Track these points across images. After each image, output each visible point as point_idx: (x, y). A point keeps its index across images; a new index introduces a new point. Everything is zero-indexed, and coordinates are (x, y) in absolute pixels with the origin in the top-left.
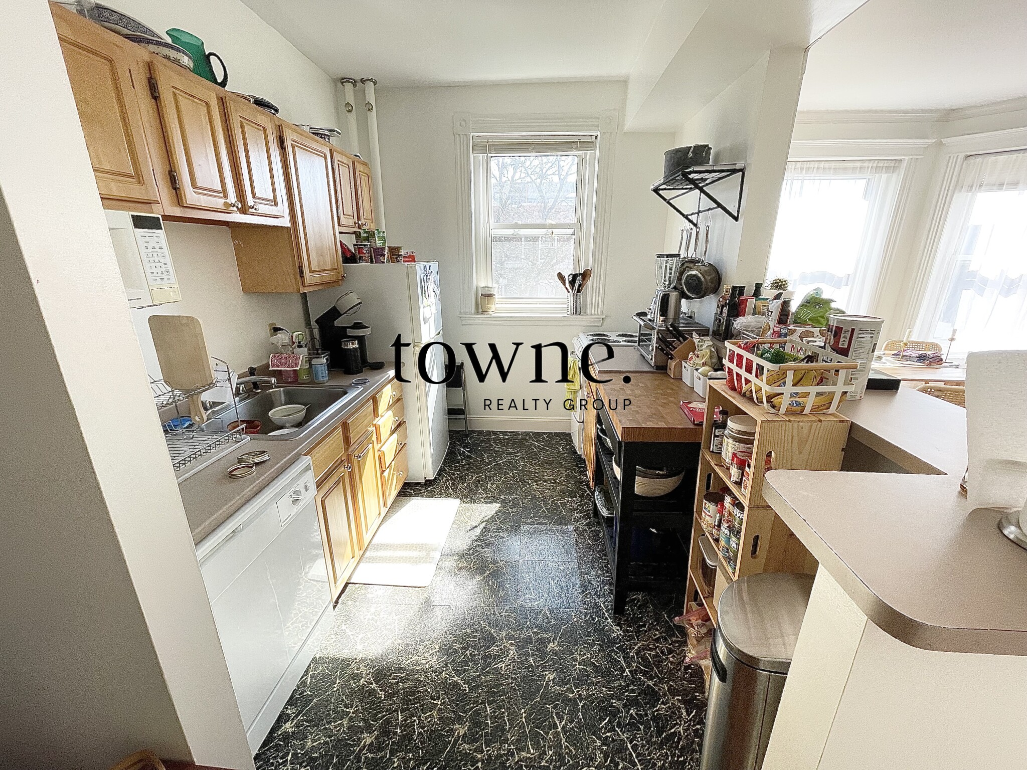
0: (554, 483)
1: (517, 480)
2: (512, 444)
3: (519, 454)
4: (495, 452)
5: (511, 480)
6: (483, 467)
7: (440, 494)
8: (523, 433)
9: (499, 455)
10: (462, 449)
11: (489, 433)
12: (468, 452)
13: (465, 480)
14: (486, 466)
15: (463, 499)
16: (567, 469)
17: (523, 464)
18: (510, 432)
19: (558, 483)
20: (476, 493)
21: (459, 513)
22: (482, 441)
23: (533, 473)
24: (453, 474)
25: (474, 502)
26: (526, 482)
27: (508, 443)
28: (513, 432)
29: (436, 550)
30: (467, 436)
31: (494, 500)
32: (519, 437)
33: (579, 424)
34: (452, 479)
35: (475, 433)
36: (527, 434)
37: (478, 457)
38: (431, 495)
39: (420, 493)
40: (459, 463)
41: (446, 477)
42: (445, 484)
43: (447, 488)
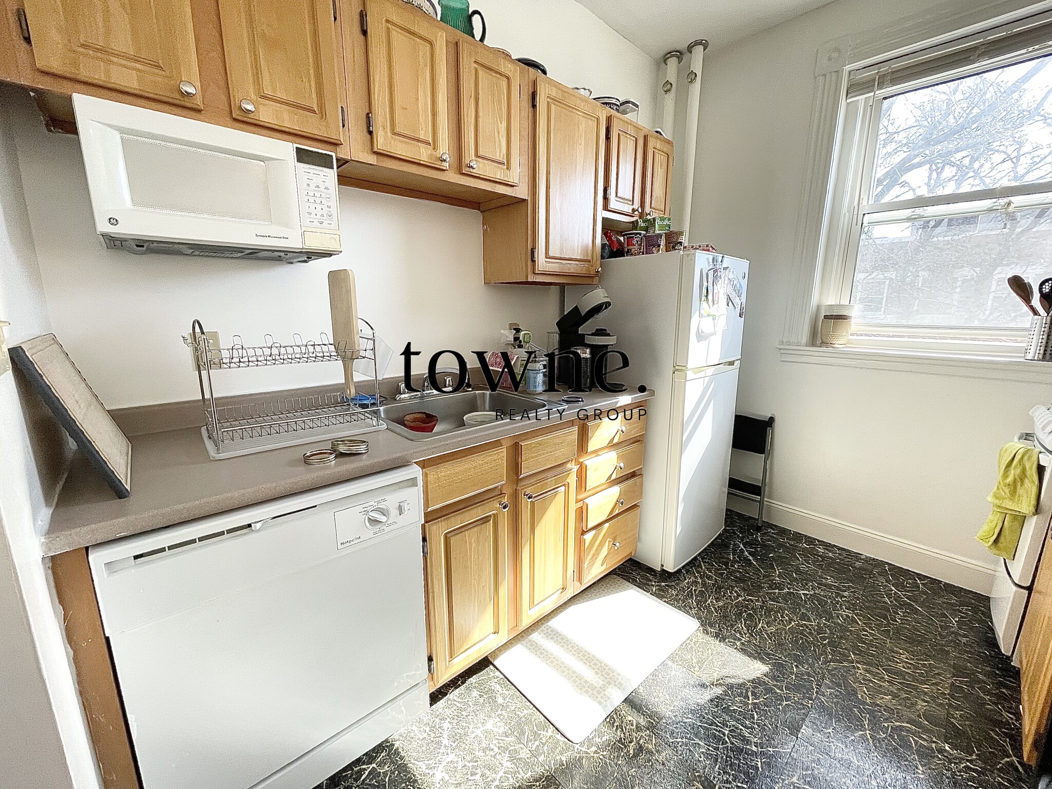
0: (916, 688)
1: (824, 639)
2: (840, 571)
3: (846, 594)
4: (798, 571)
5: (810, 633)
6: (763, 587)
7: (675, 600)
8: (869, 560)
9: (805, 579)
10: (741, 546)
11: (798, 537)
12: (749, 554)
13: (724, 596)
14: (770, 587)
15: (706, 624)
16: (959, 671)
17: (847, 616)
18: (839, 549)
19: (925, 693)
20: (732, 626)
21: (686, 646)
22: (781, 546)
23: (864, 643)
24: (709, 578)
25: (723, 639)
26: (844, 655)
27: (829, 565)
28: (849, 551)
29: (620, 686)
30: (758, 529)
31: (759, 654)
32: (858, 564)
33: (1014, 588)
34: (704, 585)
35: (774, 529)
36: (880, 564)
37: (762, 568)
38: (660, 594)
39: (648, 585)
40: (726, 564)
41: (696, 577)
42: (688, 588)
43: (690, 595)
